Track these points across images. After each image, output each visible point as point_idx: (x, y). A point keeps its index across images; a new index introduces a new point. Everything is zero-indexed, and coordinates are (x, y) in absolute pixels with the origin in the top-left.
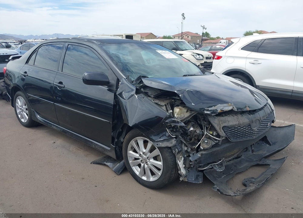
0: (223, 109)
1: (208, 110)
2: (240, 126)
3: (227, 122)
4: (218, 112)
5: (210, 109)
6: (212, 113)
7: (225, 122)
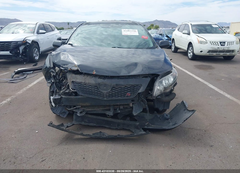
0: (71, 68)
1: (62, 67)
2: (86, 84)
3: (76, 79)
4: (69, 70)
5: (64, 66)
6: (65, 69)
7: (74, 79)
